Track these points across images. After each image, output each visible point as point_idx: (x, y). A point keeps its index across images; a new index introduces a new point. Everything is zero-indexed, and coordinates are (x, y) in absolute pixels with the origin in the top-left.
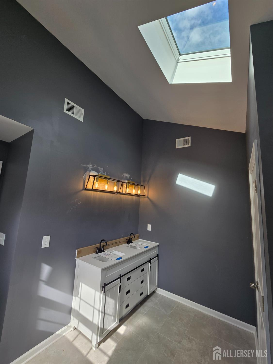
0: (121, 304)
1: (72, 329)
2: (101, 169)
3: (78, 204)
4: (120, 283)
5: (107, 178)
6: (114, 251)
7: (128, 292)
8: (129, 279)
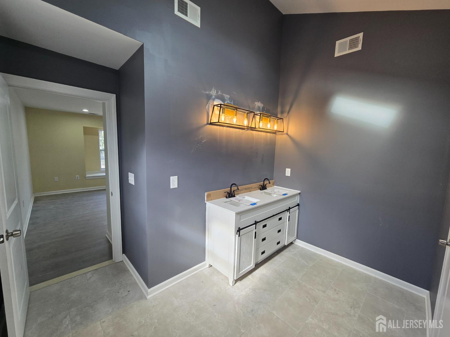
0: (257, 250)
1: (208, 266)
2: (227, 96)
3: (203, 142)
4: (256, 229)
5: (236, 108)
6: (246, 197)
7: (264, 239)
8: (265, 226)
